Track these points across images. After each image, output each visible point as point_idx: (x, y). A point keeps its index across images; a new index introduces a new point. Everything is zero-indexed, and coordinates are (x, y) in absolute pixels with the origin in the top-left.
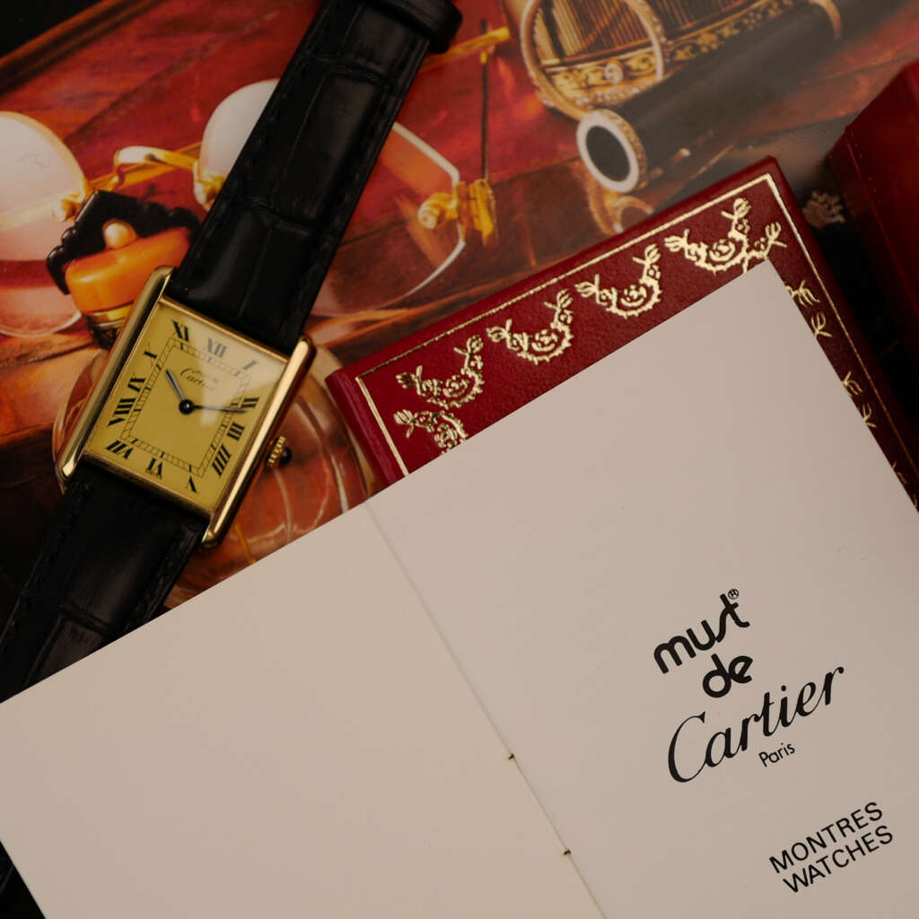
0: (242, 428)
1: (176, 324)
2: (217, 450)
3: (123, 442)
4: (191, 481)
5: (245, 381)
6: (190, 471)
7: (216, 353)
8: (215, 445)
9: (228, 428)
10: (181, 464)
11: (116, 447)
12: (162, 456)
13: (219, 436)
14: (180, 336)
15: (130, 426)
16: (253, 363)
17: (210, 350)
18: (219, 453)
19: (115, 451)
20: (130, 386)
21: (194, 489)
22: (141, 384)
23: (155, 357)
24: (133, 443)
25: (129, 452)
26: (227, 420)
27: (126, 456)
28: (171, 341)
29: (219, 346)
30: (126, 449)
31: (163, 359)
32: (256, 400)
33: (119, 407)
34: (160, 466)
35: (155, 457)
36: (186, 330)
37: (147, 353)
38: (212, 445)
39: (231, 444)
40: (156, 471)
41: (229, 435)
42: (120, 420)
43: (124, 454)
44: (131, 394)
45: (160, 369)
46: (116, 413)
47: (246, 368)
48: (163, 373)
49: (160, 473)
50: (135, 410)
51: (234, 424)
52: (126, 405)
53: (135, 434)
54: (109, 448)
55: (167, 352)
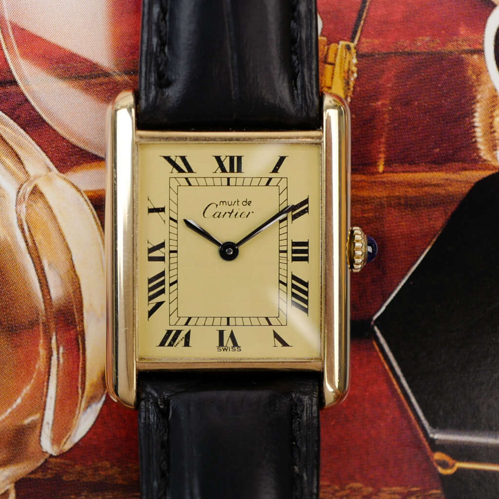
0: (306, 244)
1: (168, 159)
2: (289, 285)
3: (175, 328)
4: (276, 336)
5: (283, 185)
6: (270, 324)
7: (232, 170)
8: (284, 280)
9: (290, 252)
10: (255, 321)
11: (170, 338)
12: (228, 324)
13: (283, 266)
14: (180, 170)
15: (173, 306)
16: (282, 159)
17: (224, 170)
18: (293, 286)
19: (170, 345)
20: (151, 259)
21: (285, 344)
22: (162, 249)
23: (163, 210)
24: (186, 324)
25: (188, 336)
26: (284, 243)
27: (187, 344)
28: (173, 181)
29: (232, 158)
30: (182, 335)
31: (173, 207)
32: (306, 202)
33: (150, 290)
34: (232, 336)
35: (221, 328)
36: (183, 159)
37: (151, 211)
38: (280, 282)
39: (300, 269)
40: (230, 344)
41: (294, 259)
42: (159, 304)
43: (183, 342)
44: (157, 268)
45: (176, 221)
46: (151, 298)
47: (275, 170)
48: (182, 225)
49: (235, 344)
50: (171, 285)
51: (295, 244)
52: (157, 285)
53: (185, 313)
54: (162, 344)
55: (174, 197)
